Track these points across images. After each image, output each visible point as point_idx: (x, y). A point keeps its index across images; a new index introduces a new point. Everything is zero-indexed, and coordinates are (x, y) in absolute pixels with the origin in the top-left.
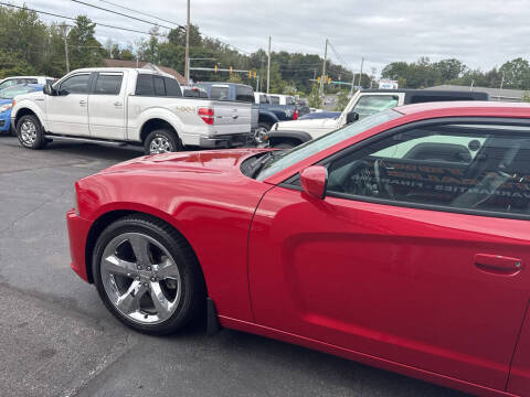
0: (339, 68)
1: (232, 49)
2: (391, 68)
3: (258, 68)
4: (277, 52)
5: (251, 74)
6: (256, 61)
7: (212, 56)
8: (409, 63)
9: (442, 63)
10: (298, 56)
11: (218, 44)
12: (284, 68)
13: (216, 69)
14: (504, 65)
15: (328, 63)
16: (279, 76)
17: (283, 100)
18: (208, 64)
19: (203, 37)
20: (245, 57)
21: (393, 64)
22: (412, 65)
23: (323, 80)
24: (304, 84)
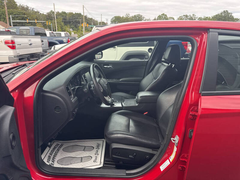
0: (91, 19)
1: (36, 11)
2: (114, 19)
3: (51, 20)
4: (60, 12)
5: (48, 23)
6: (50, 17)
7: (24, 14)
8: (121, 16)
9: (135, 16)
10: (71, 14)
11: (27, 8)
12: (64, 19)
13: (27, 21)
14: (158, 17)
15: (86, 17)
16: (63, 24)
17: (63, 34)
18: (23, 19)
19: (18, 4)
20: (43, 14)
21: (115, 17)
22: (123, 17)
23: (84, 25)
24: (76, 27)
